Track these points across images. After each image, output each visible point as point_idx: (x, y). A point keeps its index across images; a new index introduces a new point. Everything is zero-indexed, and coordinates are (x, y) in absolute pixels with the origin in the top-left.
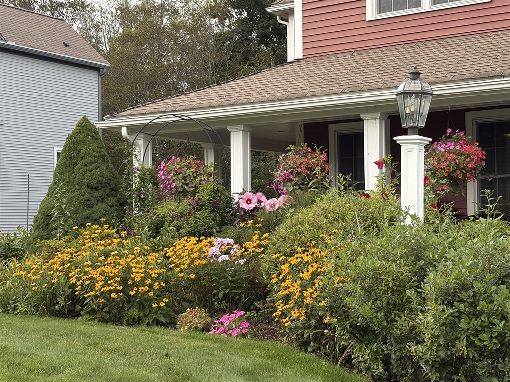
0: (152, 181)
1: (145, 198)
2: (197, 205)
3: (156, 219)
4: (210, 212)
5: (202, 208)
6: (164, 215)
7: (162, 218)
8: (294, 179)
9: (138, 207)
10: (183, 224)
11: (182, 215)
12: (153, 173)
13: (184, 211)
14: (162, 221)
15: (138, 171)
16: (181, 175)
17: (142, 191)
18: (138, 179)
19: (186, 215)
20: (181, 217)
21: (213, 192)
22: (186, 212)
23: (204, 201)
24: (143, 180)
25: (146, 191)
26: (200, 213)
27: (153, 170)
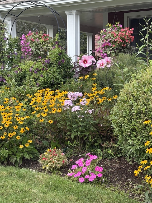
0: (17, 47)
1: (12, 58)
2: (48, 64)
3: (20, 73)
4: (57, 68)
5: (51, 65)
6: (25, 70)
7: (24, 72)
8: (112, 46)
9: (8, 64)
10: (39, 77)
11: (38, 70)
12: (17, 41)
13: (39, 68)
14: (24, 74)
15: (8, 40)
16: (35, 43)
17: (10, 54)
18: (8, 46)
19: (40, 70)
20: (37, 72)
21: (58, 54)
22: (41, 68)
23: (53, 61)
24: (11, 46)
25: (13, 53)
26: (50, 69)
27: (17, 40)
